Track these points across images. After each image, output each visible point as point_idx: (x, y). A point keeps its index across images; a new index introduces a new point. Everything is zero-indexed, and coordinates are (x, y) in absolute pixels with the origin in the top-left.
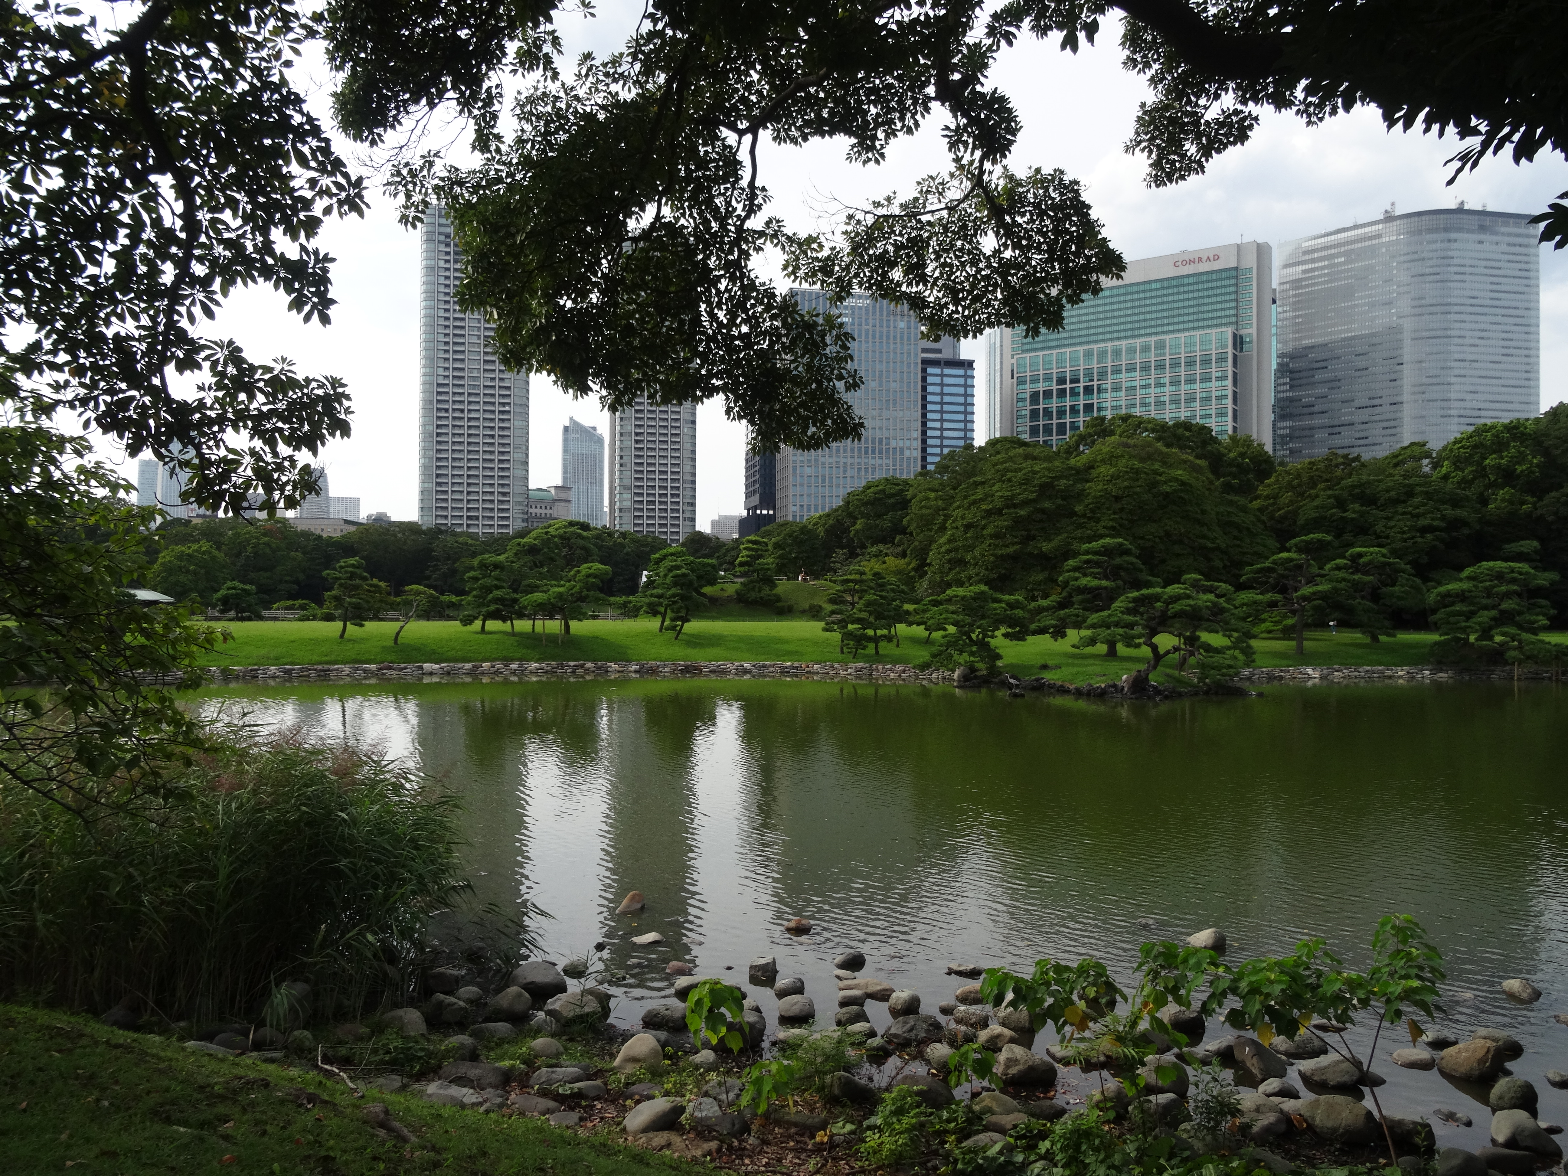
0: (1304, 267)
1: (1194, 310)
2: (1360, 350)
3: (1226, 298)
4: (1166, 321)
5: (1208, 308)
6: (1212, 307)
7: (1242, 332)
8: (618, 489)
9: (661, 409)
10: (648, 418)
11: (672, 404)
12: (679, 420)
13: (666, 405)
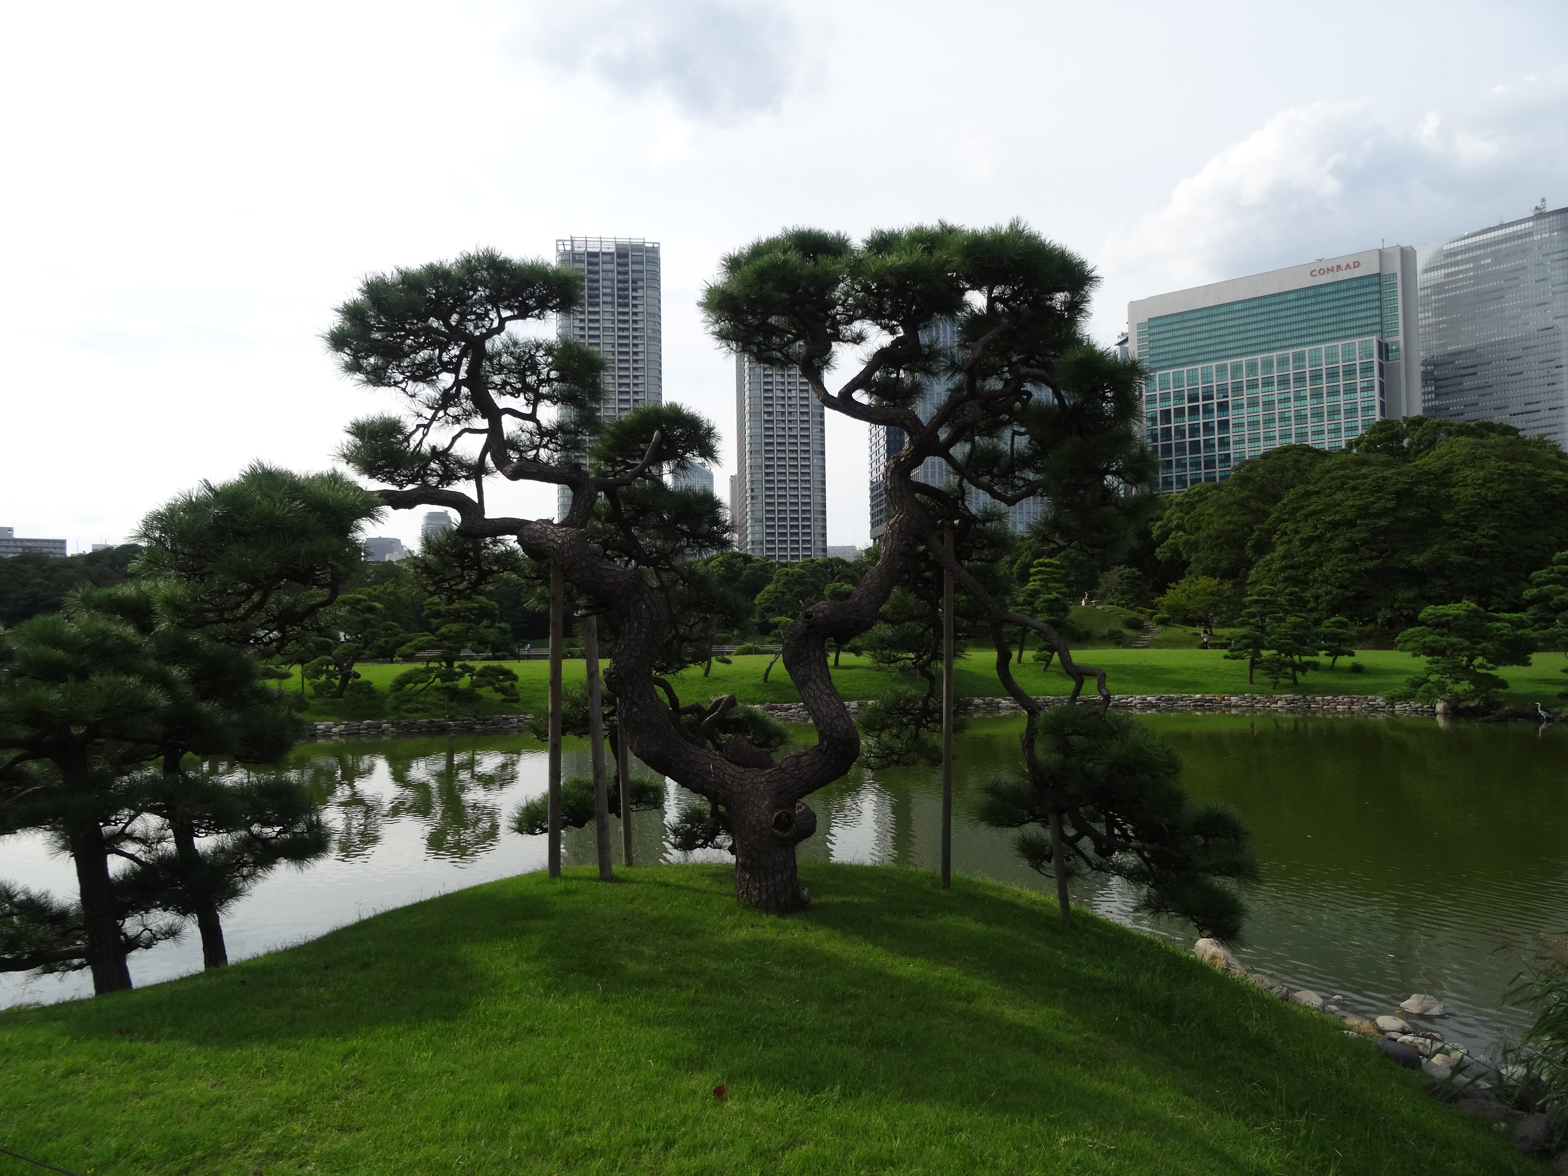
0: (1450, 270)
1: (1334, 319)
2: (1513, 354)
3: (1369, 305)
4: (1304, 332)
5: (1348, 317)
6: (1354, 316)
7: (1388, 340)
8: (749, 521)
9: (791, 441)
10: (778, 451)
11: (801, 436)
12: (808, 451)
13: (796, 436)
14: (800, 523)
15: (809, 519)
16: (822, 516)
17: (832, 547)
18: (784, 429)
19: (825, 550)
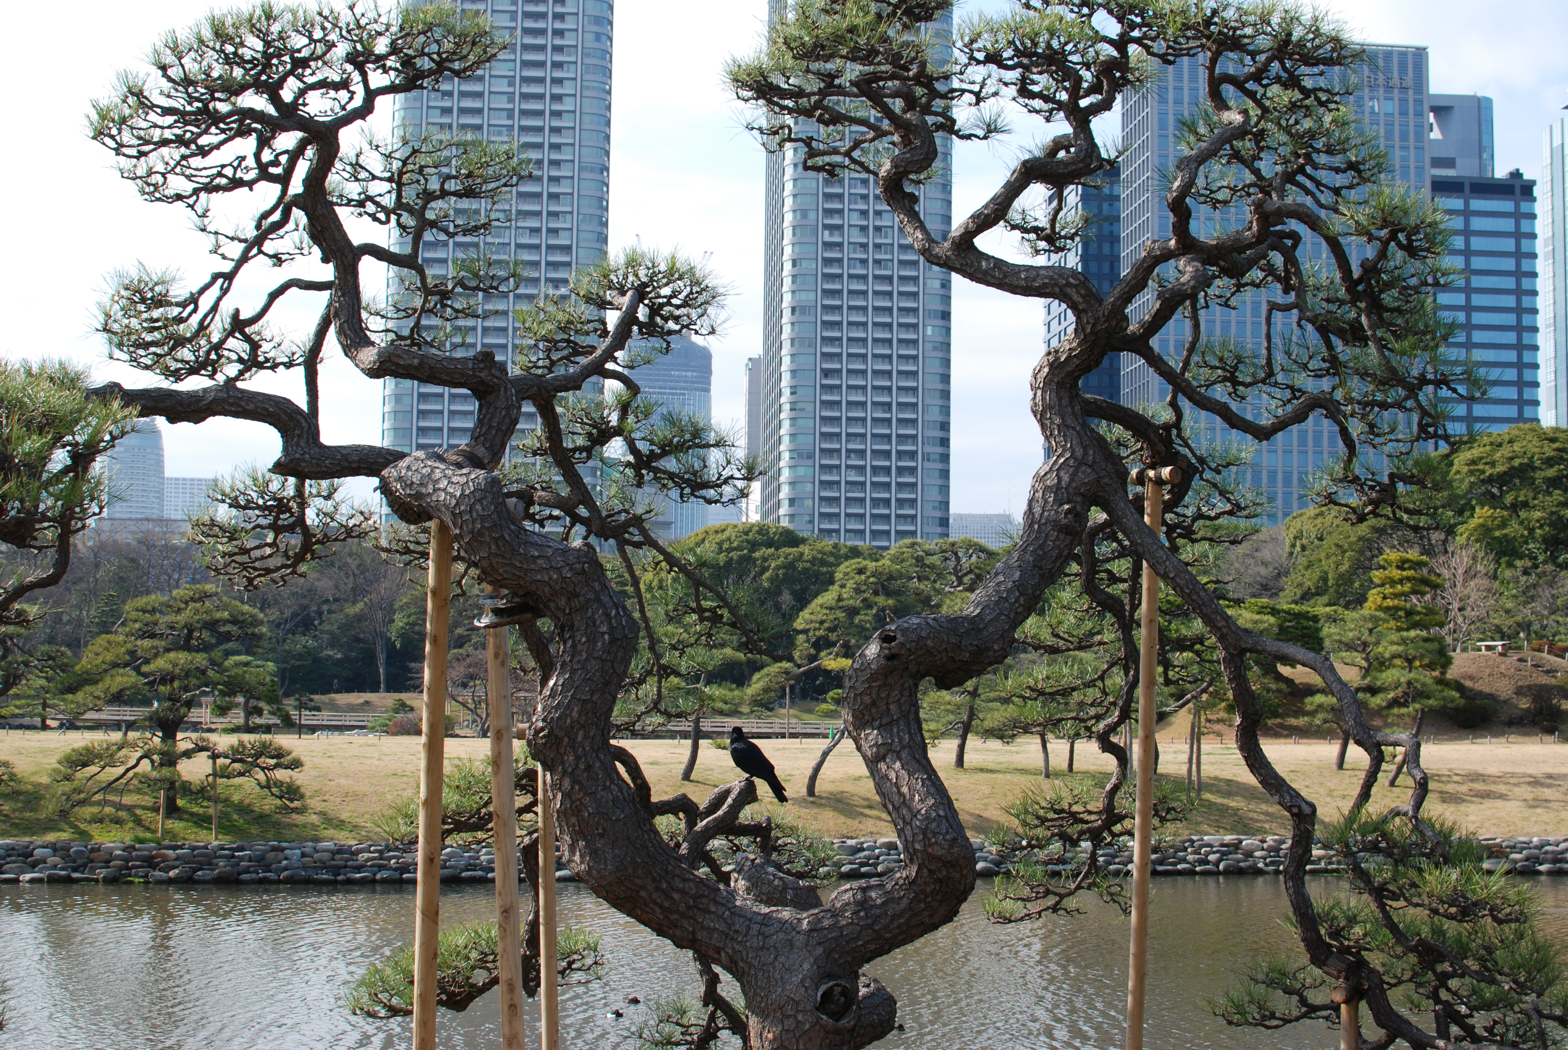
8: (786, 456)
9: (878, 288)
10: (850, 308)
11: (901, 278)
12: (915, 310)
13: (890, 279)
14: (894, 463)
15: (912, 455)
16: (940, 450)
17: (961, 517)
18: (864, 262)
19: (944, 522)
